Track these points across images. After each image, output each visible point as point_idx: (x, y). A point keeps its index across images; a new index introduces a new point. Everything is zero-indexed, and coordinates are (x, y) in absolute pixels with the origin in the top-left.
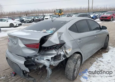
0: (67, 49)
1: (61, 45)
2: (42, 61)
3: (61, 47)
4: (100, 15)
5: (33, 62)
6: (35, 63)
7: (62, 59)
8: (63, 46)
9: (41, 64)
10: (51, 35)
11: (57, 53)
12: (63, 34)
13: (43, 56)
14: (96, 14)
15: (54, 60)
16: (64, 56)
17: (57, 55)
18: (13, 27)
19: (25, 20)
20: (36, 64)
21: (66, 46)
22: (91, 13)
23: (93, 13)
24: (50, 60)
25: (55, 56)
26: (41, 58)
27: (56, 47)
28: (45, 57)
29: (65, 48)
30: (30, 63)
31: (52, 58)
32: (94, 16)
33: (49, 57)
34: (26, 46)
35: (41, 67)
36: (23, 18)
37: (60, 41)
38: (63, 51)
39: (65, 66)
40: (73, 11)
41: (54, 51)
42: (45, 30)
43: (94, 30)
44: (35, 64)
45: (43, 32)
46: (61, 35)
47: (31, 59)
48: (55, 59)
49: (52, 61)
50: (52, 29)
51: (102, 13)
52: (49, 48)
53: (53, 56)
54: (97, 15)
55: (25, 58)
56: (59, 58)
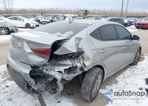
0: (85, 60)
1: (79, 55)
2: (52, 73)
3: (78, 56)
4: (136, 21)
5: (41, 72)
6: (43, 74)
7: (78, 72)
8: (80, 56)
9: (51, 76)
10: (67, 40)
11: (73, 64)
12: (83, 40)
13: (55, 66)
14: (131, 19)
15: (67, 73)
16: (82, 69)
17: (72, 67)
18: (30, 27)
19: (41, 21)
20: (44, 76)
21: (85, 57)
22: (125, 18)
23: (127, 18)
24: (63, 72)
25: (69, 68)
26: (51, 69)
27: (72, 56)
28: (57, 68)
29: (83, 58)
30: (37, 74)
31: (65, 70)
32: (128, 21)
33: (62, 69)
34: (33, 51)
35: (50, 80)
36: (39, 18)
37: (78, 49)
38: (80, 62)
39: (82, 82)
40: (101, 13)
41: (69, 61)
42: (60, 33)
43: (122, 39)
44: (42, 76)
45: (57, 35)
46: (80, 41)
47: (39, 69)
48: (69, 71)
49: (65, 74)
50: (68, 32)
51: (138, 19)
52: (63, 57)
53: (67, 67)
54: (133, 20)
55: (31, 66)
56: (75, 70)
